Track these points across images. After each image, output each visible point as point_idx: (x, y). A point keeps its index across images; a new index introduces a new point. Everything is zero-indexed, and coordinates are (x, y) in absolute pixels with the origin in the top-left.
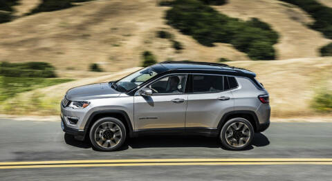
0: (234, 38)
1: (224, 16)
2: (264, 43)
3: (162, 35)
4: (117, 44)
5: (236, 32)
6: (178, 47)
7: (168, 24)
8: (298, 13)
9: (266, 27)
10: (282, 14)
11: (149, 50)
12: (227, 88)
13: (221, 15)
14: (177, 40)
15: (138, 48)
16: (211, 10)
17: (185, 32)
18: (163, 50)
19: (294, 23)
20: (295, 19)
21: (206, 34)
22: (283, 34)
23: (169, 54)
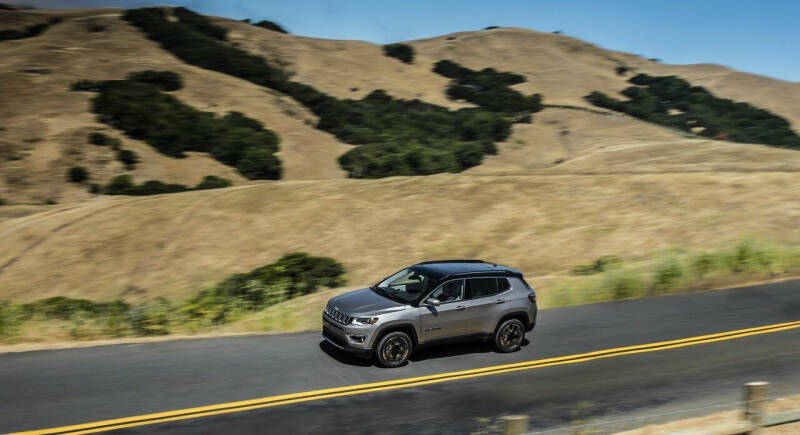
0: (215, 144)
1: (191, 108)
2: (262, 151)
3: (98, 140)
4: (17, 156)
5: (214, 134)
6: (128, 159)
7: (102, 121)
8: (291, 105)
9: (256, 126)
10: (271, 106)
11: (81, 165)
12: (501, 291)
13: (186, 106)
14: (125, 148)
15: (57, 163)
16: (170, 99)
17: (135, 134)
18: (103, 165)
19: (290, 119)
20: (290, 113)
21: (173, 138)
22: (282, 135)
23: (115, 172)
